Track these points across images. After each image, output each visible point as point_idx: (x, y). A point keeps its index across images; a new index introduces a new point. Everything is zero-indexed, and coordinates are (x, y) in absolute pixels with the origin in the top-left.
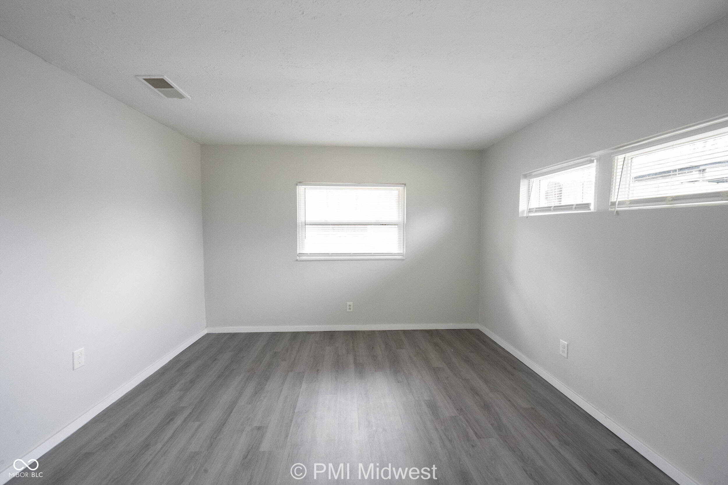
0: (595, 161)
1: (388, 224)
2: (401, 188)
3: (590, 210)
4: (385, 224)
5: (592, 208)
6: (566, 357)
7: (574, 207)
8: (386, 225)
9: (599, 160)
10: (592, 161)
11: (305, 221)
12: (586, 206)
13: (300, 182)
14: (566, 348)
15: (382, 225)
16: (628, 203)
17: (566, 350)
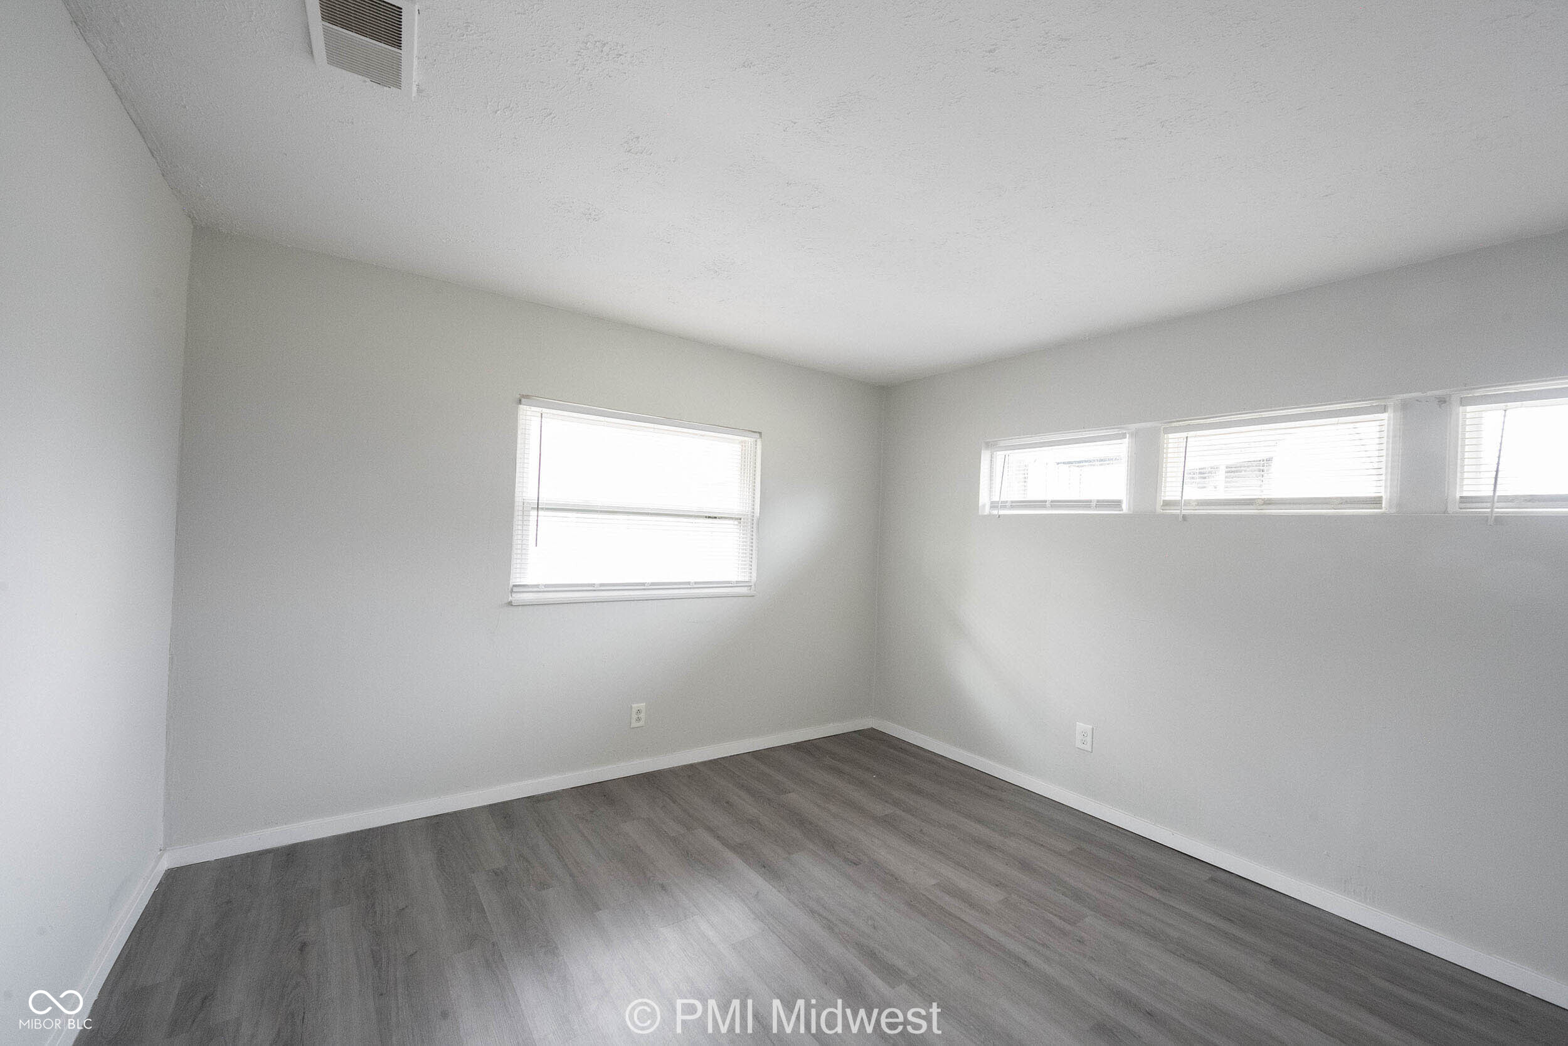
0: (1128, 435)
1: (720, 516)
2: (749, 440)
3: (1122, 510)
4: (715, 516)
5: (1125, 508)
6: (1090, 750)
7: (1094, 504)
8: (715, 518)
9: (1132, 435)
10: (1123, 436)
11: (538, 500)
12: (1117, 504)
13: (527, 397)
14: (1090, 734)
15: (709, 517)
16: (1194, 504)
17: (1089, 739)
